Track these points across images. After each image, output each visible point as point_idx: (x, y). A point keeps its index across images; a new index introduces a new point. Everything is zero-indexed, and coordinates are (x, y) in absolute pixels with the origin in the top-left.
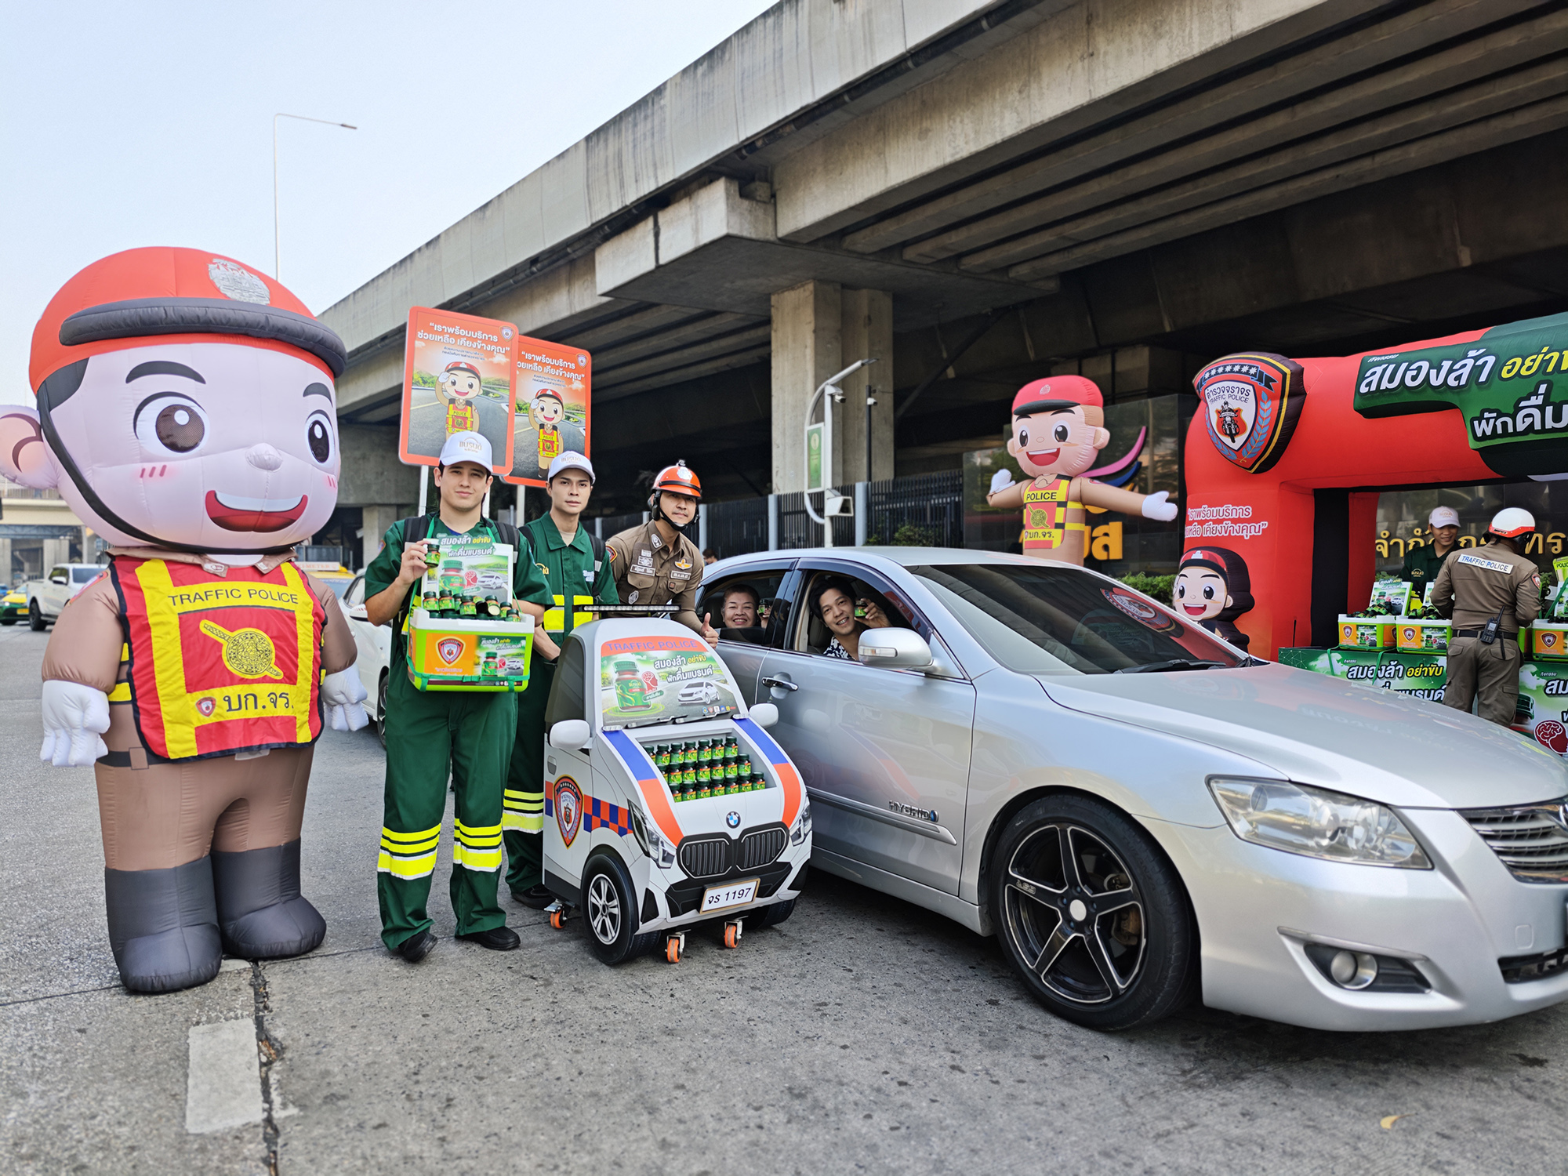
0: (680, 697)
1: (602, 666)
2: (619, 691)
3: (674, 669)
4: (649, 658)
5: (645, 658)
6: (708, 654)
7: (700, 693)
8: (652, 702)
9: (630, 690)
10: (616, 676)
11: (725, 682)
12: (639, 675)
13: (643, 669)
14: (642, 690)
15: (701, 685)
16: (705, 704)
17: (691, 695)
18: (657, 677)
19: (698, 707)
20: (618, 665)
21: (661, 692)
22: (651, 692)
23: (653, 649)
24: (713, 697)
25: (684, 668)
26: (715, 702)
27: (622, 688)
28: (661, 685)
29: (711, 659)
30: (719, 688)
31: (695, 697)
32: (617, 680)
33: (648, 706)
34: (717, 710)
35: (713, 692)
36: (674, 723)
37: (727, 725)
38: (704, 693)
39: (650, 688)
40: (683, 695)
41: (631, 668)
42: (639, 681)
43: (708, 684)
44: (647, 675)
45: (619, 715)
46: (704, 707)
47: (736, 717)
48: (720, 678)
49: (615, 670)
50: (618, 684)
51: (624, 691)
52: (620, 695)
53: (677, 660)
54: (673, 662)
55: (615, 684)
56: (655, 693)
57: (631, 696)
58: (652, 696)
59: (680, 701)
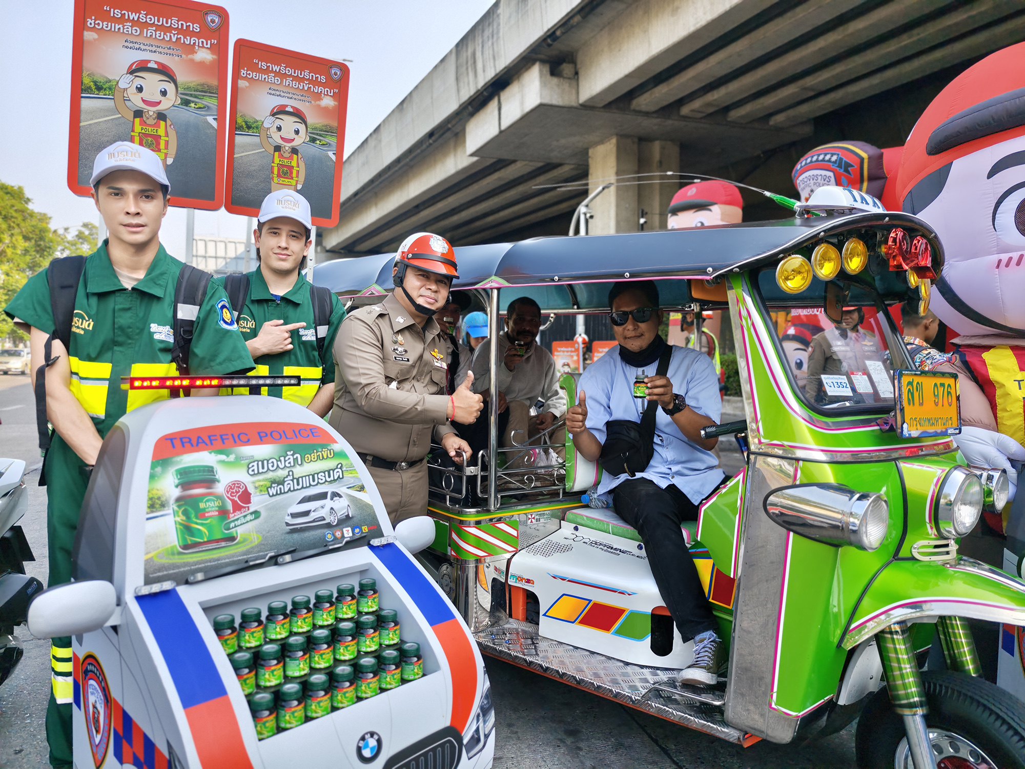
0: (289, 520)
1: (152, 477)
2: (181, 518)
3: (281, 473)
4: (239, 458)
5: (232, 458)
6: (336, 447)
7: (321, 510)
8: (240, 532)
9: (202, 515)
10: (176, 492)
11: (362, 488)
12: (220, 488)
13: (226, 477)
14: (223, 513)
15: (323, 496)
16: (329, 526)
17: (306, 513)
18: (251, 489)
19: (319, 532)
20: (183, 473)
21: (256, 514)
22: (238, 515)
23: (248, 442)
24: (341, 513)
25: (299, 471)
26: (346, 520)
27: (185, 513)
28: (258, 501)
29: (342, 455)
30: (353, 500)
31: (313, 516)
32: (178, 500)
33: (232, 539)
34: (348, 533)
35: (342, 506)
36: (276, 564)
37: (363, 557)
38: (327, 509)
39: (237, 508)
40: (294, 516)
41: (207, 478)
42: (219, 497)
43: (335, 495)
44: (234, 486)
45: (177, 560)
46: (326, 531)
47: (376, 542)
48: (352, 482)
49: (177, 481)
50: (179, 506)
51: (188, 518)
52: (181, 524)
53: (287, 458)
54: (279, 463)
55: (173, 506)
56: (245, 516)
57: (202, 524)
58: (239, 522)
59: (287, 524)
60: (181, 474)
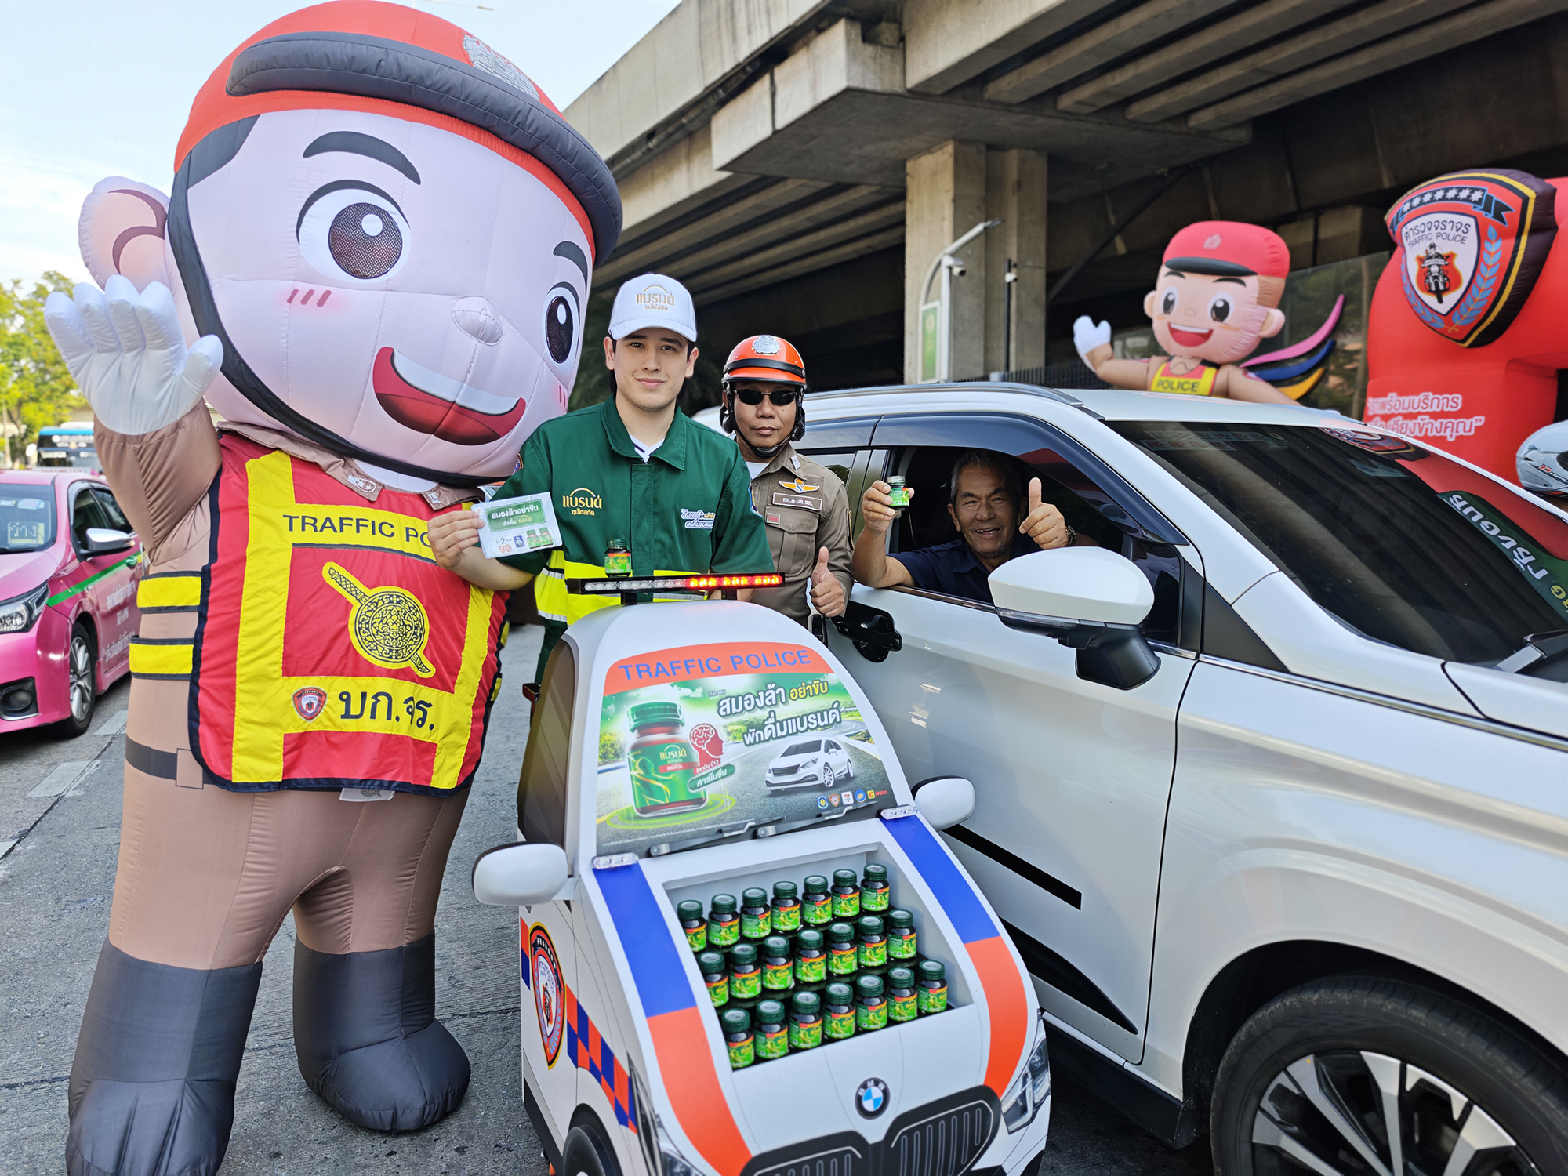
0: (771, 778)
1: (605, 717)
2: (638, 772)
3: (761, 714)
4: (708, 693)
5: (699, 692)
6: (831, 678)
7: (812, 765)
8: (709, 792)
9: (662, 768)
10: (632, 738)
11: (867, 737)
12: (684, 734)
13: (693, 717)
14: (688, 765)
15: (814, 746)
16: (822, 788)
17: (793, 770)
18: (722, 736)
19: (808, 797)
20: (641, 712)
21: (730, 769)
22: (707, 769)
23: (718, 672)
24: (839, 770)
25: (782, 712)
26: (845, 781)
27: (643, 766)
28: (732, 752)
29: (839, 689)
30: (856, 753)
31: (802, 773)
32: (635, 748)
33: (699, 801)
34: (848, 798)
35: (840, 760)
36: (755, 836)
37: (871, 832)
38: (820, 764)
39: (705, 760)
40: (778, 772)
41: (663, 719)
42: (683, 746)
43: (832, 745)
44: (702, 731)
45: (635, 826)
46: (819, 795)
47: (888, 814)
48: (853, 728)
49: (633, 724)
50: (636, 757)
51: (647, 772)
52: (638, 780)
53: (767, 694)
54: (757, 700)
55: (628, 756)
56: (715, 772)
57: (663, 781)
58: (707, 780)
59: (769, 784)
60: (638, 714)
